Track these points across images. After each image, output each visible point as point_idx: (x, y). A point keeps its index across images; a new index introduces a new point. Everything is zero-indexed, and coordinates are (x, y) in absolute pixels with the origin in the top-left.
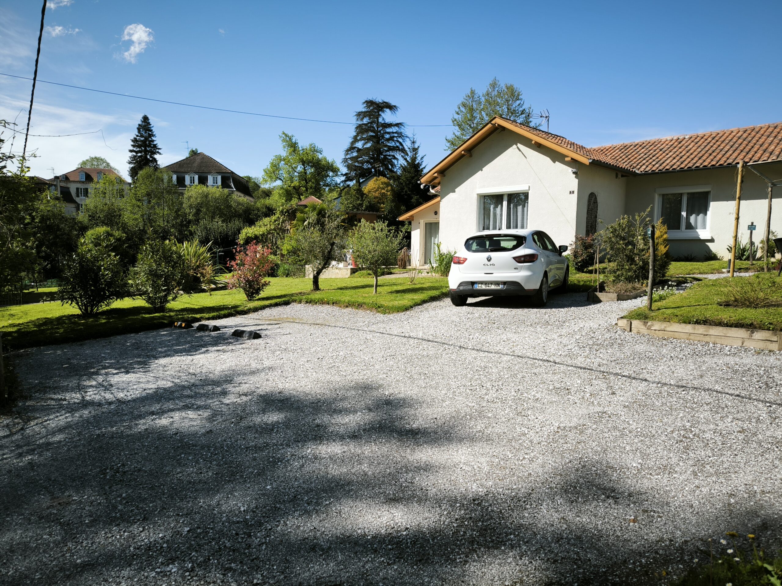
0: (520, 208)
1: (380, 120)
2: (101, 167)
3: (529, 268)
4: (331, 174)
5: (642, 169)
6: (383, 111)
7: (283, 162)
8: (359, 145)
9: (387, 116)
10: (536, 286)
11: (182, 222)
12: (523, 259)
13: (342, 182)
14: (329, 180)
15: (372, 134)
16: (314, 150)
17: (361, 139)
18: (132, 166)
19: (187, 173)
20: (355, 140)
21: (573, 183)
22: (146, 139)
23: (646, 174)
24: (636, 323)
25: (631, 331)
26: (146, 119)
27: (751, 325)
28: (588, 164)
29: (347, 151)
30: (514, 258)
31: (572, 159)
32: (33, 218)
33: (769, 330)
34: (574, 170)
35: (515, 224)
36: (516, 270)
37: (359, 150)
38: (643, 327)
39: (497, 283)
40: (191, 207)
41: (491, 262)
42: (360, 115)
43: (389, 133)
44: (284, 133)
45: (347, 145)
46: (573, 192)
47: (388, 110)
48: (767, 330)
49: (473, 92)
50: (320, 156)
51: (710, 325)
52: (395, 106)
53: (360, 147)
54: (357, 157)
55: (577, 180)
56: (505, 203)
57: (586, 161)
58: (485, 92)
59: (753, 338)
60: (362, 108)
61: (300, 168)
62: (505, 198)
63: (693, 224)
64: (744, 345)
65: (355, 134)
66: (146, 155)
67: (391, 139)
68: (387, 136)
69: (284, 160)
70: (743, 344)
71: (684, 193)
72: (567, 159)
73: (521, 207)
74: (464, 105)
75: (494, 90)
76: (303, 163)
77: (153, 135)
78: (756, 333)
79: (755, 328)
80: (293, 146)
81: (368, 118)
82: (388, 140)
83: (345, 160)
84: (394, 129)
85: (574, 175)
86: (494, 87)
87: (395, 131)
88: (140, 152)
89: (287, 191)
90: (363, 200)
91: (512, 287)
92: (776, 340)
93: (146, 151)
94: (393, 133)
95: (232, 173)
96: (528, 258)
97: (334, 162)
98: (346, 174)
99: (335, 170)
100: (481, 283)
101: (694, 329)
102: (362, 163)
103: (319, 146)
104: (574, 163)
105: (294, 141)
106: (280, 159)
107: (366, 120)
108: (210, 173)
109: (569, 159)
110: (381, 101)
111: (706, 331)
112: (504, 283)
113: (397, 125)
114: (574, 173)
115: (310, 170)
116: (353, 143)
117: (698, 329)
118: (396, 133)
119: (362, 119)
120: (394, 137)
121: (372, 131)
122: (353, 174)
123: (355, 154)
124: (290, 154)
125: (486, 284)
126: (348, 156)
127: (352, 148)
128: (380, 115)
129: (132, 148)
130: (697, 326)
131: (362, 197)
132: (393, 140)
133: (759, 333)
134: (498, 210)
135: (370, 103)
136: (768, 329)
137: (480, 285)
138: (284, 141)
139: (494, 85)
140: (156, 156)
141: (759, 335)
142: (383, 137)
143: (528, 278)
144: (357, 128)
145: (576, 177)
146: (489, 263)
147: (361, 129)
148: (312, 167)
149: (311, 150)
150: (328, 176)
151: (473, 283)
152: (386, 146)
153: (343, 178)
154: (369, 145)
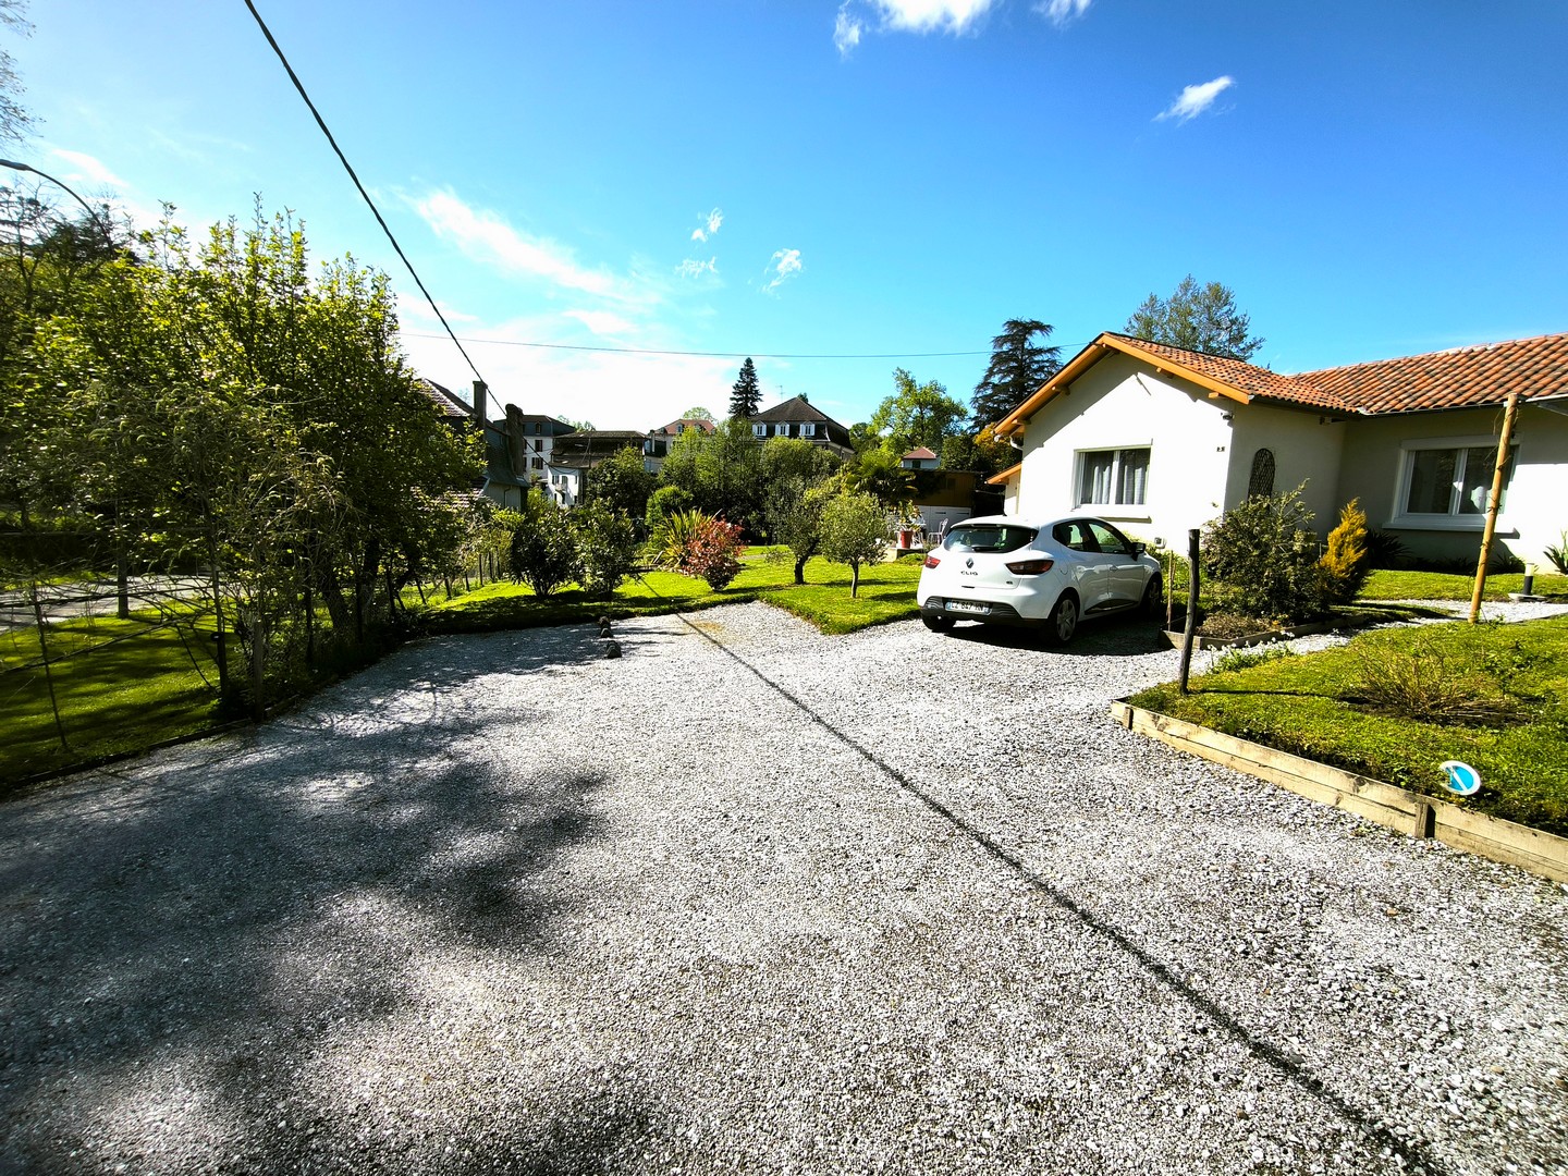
0: (1138, 472)
1: (1026, 345)
2: (703, 418)
3: (1031, 584)
4: (956, 418)
5: (1375, 407)
6: (1031, 334)
7: (894, 405)
8: (995, 379)
9: (1036, 340)
10: (1043, 613)
11: (758, 480)
12: (1022, 567)
13: (970, 428)
14: (952, 425)
15: (1015, 364)
16: (936, 388)
17: (1000, 371)
18: (732, 415)
19: (777, 422)
20: (991, 373)
21: (1224, 433)
22: (748, 384)
23: (1380, 417)
24: (1142, 716)
25: (1131, 727)
26: (749, 362)
27: (1362, 764)
28: (1247, 402)
29: (979, 387)
30: (1009, 566)
31: (1220, 395)
32: (613, 476)
33: (1400, 786)
34: (1225, 413)
35: (1130, 496)
36: (1009, 586)
37: (995, 386)
38: (1151, 724)
39: (980, 604)
40: (769, 463)
41: (973, 569)
42: (999, 341)
43: (1037, 362)
44: (898, 369)
45: (979, 379)
46: (1223, 449)
47: (1038, 332)
48: (1394, 784)
49: (1153, 299)
50: (943, 397)
51: (1275, 747)
52: (1048, 326)
53: (996, 382)
54: (991, 395)
55: (1231, 429)
56: (1116, 464)
57: (1245, 399)
58: (1170, 297)
59: (1359, 794)
60: (1002, 332)
61: (916, 412)
62: (1117, 456)
63: (1477, 503)
64: (1340, 806)
65: (990, 365)
66: (747, 402)
67: (1041, 369)
68: (1035, 366)
69: (896, 402)
70: (1337, 803)
71: (1461, 449)
72: (1211, 395)
73: (1140, 470)
74: (1137, 319)
75: (1186, 294)
76: (922, 405)
77: (755, 380)
78: (1367, 785)
79: (1370, 774)
80: (909, 385)
81: (1009, 344)
82: (1036, 371)
83: (975, 400)
84: (1045, 357)
85: (1227, 421)
86: (1187, 290)
87: (1046, 359)
88: (740, 399)
89: (898, 440)
90: (970, 454)
91: (1001, 613)
92: (1413, 812)
93: (747, 399)
94: (1043, 361)
95: (829, 420)
96: (1030, 568)
97: (961, 402)
98: (975, 418)
99: (962, 414)
100: (957, 601)
101: (1242, 748)
102: (999, 402)
103: (942, 383)
104: (1223, 401)
105: (910, 378)
106: (892, 401)
107: (1005, 348)
108: (802, 421)
109: (1216, 395)
110: (1028, 321)
111: (1263, 758)
112: (990, 605)
113: (1050, 350)
114: (1225, 417)
115: (929, 414)
116: (987, 377)
117: (1249, 751)
118: (1047, 361)
119: (1001, 346)
120: (1044, 367)
121: (1014, 361)
122: (985, 417)
123: (989, 392)
124: (906, 394)
125: (963, 604)
126: (980, 395)
127: (985, 384)
128: (1026, 339)
129: (733, 396)
130: (1250, 745)
131: (970, 449)
132: (1043, 372)
133: (1375, 787)
134: (1106, 473)
135: (1014, 324)
136: (1397, 783)
137: (955, 604)
138: (898, 379)
139: (1186, 287)
140: (757, 404)
141: (1378, 792)
142: (1029, 367)
143: (1027, 600)
144: (993, 358)
145: (1229, 424)
146: (969, 570)
147: (999, 359)
148: (931, 409)
149: (931, 389)
150: (952, 420)
151: (945, 600)
152: (1033, 379)
153: (971, 423)
154: (1008, 379)
